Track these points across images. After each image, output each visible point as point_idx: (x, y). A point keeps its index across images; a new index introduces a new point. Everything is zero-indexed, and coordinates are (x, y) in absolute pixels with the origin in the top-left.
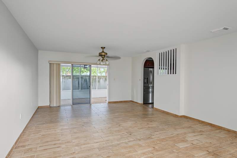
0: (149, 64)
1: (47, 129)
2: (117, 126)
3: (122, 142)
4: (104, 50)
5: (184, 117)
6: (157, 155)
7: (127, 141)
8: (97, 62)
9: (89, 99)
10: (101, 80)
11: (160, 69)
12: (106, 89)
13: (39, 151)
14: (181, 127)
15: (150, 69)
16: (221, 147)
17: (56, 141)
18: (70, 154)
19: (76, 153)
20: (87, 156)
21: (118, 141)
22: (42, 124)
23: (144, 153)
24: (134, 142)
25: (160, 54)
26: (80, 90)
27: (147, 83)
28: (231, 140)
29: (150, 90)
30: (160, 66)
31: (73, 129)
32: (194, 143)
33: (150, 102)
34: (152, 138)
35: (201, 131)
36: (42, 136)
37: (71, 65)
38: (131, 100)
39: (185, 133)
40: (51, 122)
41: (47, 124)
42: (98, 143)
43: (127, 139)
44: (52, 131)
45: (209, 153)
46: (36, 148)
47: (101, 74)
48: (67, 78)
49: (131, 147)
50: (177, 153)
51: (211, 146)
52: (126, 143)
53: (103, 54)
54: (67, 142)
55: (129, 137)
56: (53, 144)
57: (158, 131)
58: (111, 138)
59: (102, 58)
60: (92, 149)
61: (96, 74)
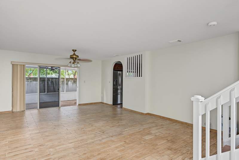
0: (118, 67)
1: (14, 135)
2: (90, 126)
3: (96, 140)
4: (75, 53)
5: (149, 114)
6: (128, 147)
7: (100, 138)
8: (68, 65)
9: (58, 102)
10: (69, 82)
11: (128, 72)
12: (76, 91)
13: (9, 157)
14: (146, 123)
15: (119, 72)
16: (176, 136)
17: (27, 145)
18: (45, 156)
19: (51, 154)
20: (63, 156)
21: (92, 140)
22: (6, 130)
23: (117, 147)
24: (107, 139)
25: (128, 58)
26: (46, 93)
27: (117, 85)
28: (184, 129)
29: (119, 91)
30: (128, 69)
31: (44, 132)
32: (157, 135)
33: (119, 103)
34: (123, 134)
35: (162, 125)
36: (8, 142)
37: (37, 66)
38: (100, 101)
39: (150, 128)
40: (17, 127)
41: (12, 130)
42: (73, 143)
43: (101, 137)
44: (20, 136)
45: (168, 141)
46: (5, 155)
47: (69, 76)
48: (31, 80)
49: (105, 143)
50: (144, 144)
51: (169, 136)
52: (100, 140)
53: (74, 56)
54: (40, 145)
55: (102, 135)
56: (24, 149)
57: (127, 128)
58: (85, 137)
59: (73, 60)
60: (68, 149)
61: (63, 77)
